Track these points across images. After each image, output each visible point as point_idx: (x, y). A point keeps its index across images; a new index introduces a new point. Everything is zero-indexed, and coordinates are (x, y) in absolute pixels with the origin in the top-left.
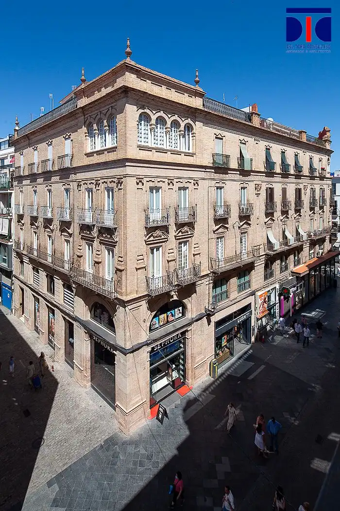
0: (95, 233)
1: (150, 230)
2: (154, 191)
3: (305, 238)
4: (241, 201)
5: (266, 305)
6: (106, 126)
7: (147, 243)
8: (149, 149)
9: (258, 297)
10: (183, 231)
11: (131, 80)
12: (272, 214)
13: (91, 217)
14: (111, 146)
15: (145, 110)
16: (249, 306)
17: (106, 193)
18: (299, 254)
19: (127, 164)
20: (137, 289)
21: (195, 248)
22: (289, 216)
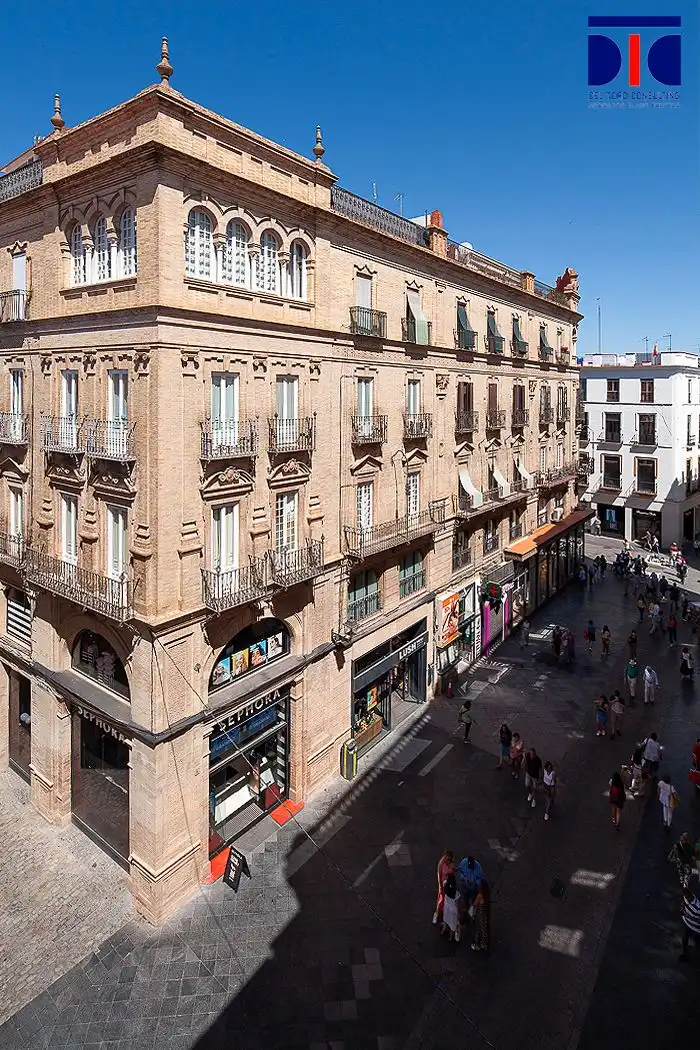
0: (83, 472)
1: (213, 467)
2: (223, 382)
3: (530, 485)
4: (408, 408)
5: (455, 621)
6: (110, 231)
7: (206, 496)
8: (212, 289)
9: (439, 606)
10: (286, 469)
11: (169, 132)
12: (468, 437)
13: (75, 437)
14: (122, 277)
15: (204, 203)
16: (423, 622)
17: (111, 382)
18: (519, 515)
19: (160, 319)
20: (180, 598)
21: (311, 506)
22: (502, 441)
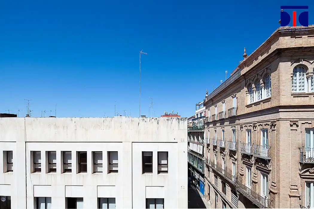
0: (253, 161)
6: (262, 84)
7: (302, 176)
13: (250, 149)
14: (266, 98)
17: (262, 133)
19: (280, 110)
